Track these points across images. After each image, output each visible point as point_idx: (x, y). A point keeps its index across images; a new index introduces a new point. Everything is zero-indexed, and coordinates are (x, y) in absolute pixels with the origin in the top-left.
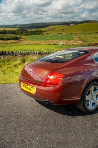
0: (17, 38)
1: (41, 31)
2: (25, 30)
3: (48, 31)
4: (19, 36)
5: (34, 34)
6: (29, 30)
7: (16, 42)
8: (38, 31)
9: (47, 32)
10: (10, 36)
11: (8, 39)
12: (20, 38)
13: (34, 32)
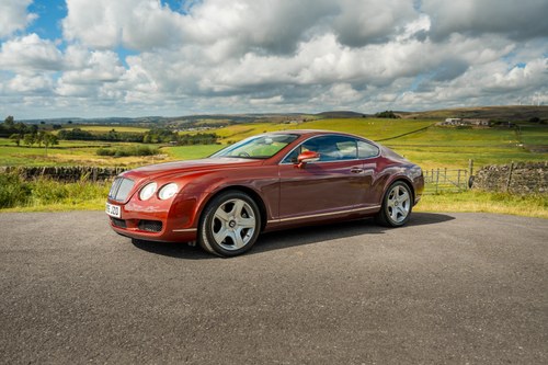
0: (147, 153)
1: (214, 137)
2: (171, 133)
3: (234, 135)
4: (152, 147)
5: (194, 143)
6: (181, 133)
7: (145, 162)
8: (205, 136)
9: (229, 139)
10: (128, 146)
11: (124, 155)
12: (155, 153)
13: (194, 137)
